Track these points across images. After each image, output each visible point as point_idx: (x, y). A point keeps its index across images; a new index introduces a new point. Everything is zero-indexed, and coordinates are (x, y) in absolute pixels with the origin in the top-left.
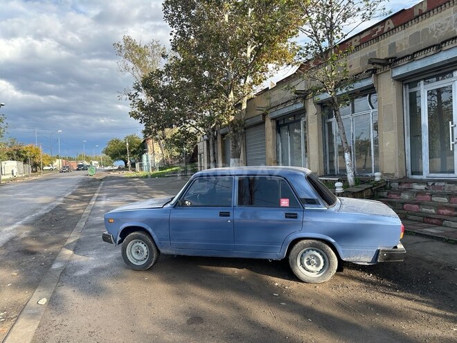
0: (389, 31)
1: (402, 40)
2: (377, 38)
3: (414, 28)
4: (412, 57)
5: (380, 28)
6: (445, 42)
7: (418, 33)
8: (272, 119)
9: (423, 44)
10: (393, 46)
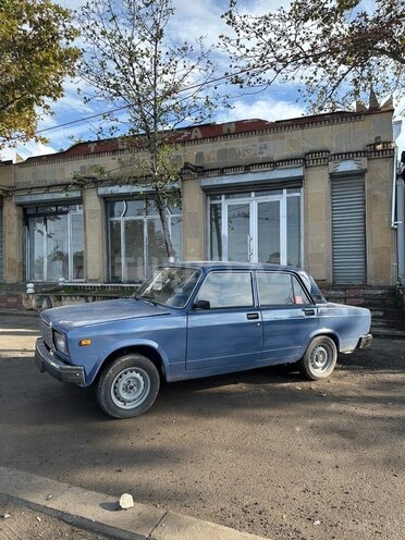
0: (196, 139)
1: (210, 151)
2: (183, 143)
3: (222, 144)
4: (222, 171)
5: (186, 134)
6: (252, 165)
7: (226, 150)
8: (19, 205)
9: (230, 162)
10: (200, 156)
